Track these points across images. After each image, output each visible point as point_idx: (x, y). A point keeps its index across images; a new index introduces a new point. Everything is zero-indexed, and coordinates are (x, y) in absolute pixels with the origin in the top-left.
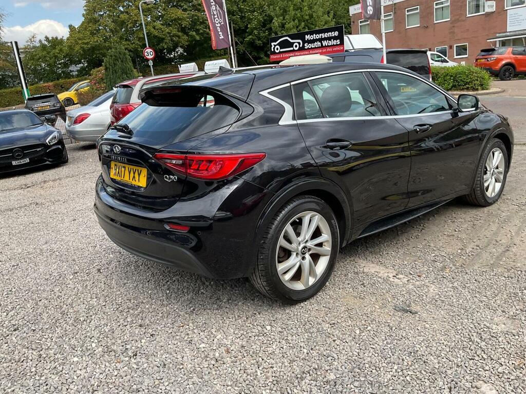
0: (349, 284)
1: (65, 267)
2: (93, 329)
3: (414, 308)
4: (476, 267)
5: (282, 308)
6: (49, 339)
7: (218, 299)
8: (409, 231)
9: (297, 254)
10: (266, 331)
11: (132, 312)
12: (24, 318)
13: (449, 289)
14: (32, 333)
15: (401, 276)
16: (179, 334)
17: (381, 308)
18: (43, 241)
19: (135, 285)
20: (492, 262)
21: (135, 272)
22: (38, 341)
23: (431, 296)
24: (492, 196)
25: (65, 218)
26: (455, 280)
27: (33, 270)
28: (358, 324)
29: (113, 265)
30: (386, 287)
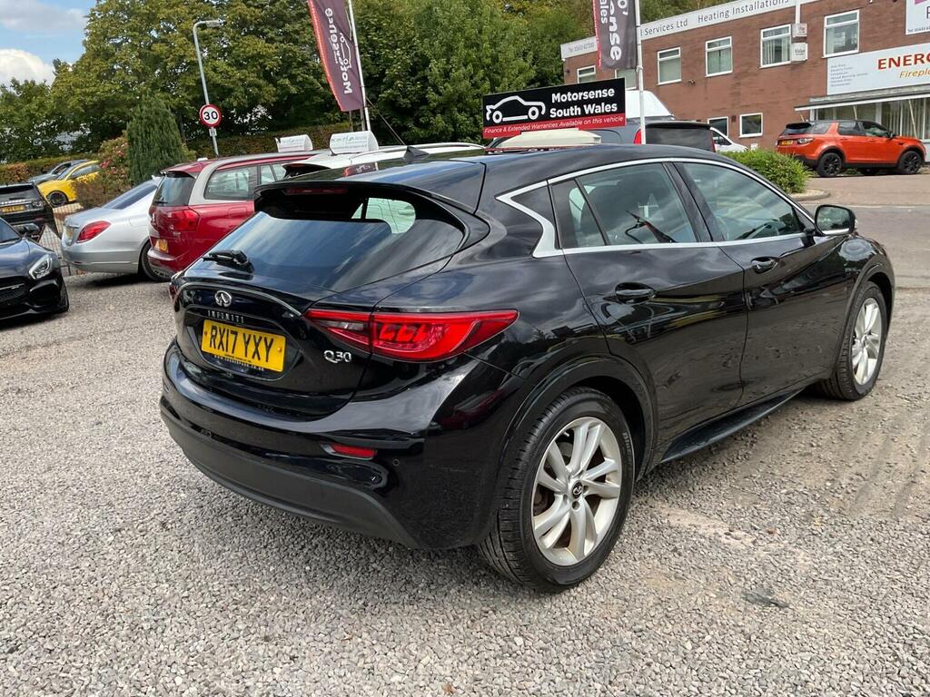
0: (649, 550)
1: (95, 517)
2: (172, 646)
3: (781, 596)
4: (866, 515)
5: (537, 601)
6: (84, 670)
7: (408, 582)
8: (729, 447)
9: (565, 497)
10: (515, 648)
11: (244, 610)
12: (25, 624)
13: (830, 557)
14: (49, 658)
15: (737, 533)
16: (346, 655)
17: (719, 597)
18: (42, 466)
19: (240, 554)
20: (891, 505)
21: (236, 529)
22: (62, 675)
23: (803, 571)
24: (864, 382)
25: (79, 418)
26: (835, 539)
27: (29, 524)
28: (685, 630)
29: (189, 514)
30: (719, 555)
